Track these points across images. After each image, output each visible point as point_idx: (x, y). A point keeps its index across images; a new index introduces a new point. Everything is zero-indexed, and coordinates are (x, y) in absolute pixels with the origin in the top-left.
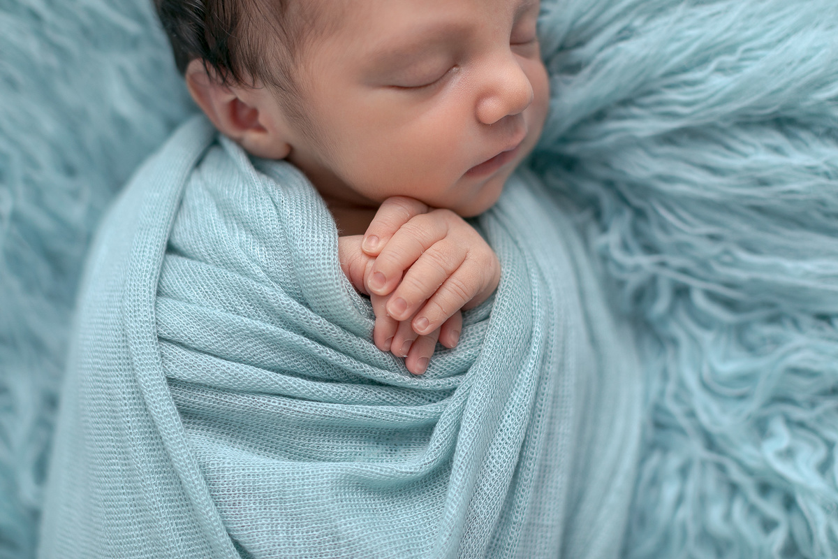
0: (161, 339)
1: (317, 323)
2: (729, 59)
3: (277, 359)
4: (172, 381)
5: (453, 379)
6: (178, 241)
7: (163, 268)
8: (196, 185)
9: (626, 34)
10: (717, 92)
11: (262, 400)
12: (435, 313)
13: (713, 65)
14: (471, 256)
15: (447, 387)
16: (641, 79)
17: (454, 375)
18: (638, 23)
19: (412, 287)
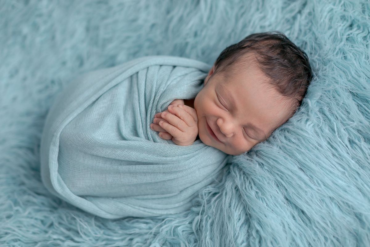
0: (148, 68)
1: (157, 98)
2: (260, 194)
3: (148, 94)
4: (137, 73)
5: (152, 139)
6: (176, 69)
7: (168, 65)
8: (194, 69)
9: (261, 165)
10: (250, 194)
11: (137, 93)
12: (165, 125)
13: (258, 191)
14: (184, 133)
15: (150, 138)
16: (249, 173)
17: (153, 140)
18: (266, 168)
19: (170, 117)
